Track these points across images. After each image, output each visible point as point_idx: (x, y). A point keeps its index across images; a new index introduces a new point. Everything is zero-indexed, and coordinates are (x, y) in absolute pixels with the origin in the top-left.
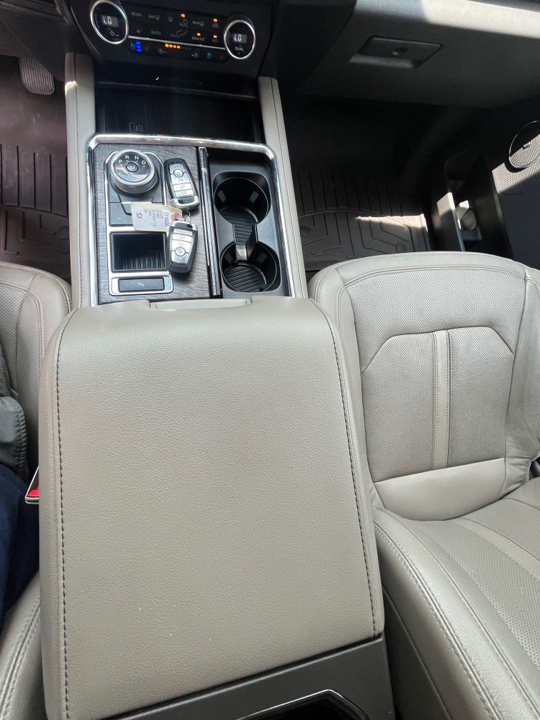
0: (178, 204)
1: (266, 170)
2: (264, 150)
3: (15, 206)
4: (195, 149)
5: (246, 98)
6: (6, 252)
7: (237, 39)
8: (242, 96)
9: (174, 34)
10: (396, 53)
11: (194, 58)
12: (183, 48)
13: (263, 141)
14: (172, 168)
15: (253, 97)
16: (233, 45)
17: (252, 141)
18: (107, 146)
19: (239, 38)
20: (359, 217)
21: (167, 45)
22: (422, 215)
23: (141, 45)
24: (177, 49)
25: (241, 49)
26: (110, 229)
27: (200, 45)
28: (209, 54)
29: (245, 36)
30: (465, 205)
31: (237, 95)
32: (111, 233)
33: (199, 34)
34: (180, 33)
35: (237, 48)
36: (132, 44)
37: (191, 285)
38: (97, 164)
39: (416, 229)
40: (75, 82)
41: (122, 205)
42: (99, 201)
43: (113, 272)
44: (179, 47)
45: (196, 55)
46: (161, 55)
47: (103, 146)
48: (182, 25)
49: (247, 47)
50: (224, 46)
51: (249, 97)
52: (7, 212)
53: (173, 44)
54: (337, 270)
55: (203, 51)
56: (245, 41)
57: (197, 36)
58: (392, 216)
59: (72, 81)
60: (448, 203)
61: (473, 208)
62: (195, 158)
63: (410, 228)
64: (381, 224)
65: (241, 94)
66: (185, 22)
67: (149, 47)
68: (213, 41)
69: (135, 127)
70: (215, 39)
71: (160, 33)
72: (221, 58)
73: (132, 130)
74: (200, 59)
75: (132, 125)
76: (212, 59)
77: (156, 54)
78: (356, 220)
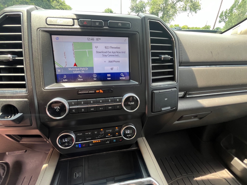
5: (133, 149)
8: (131, 149)
9: (98, 137)
10: (193, 118)
11: (107, 144)
13: (149, 176)
15: (136, 148)
16: (125, 135)
19: (128, 132)
21: (94, 142)
22: (226, 169)
23: (81, 145)
24: (99, 142)
27: (110, 138)
28: (114, 140)
29: (131, 131)
31: (129, 149)
34: (100, 136)
35: (128, 136)
36: (77, 145)
44: (100, 141)
45: (108, 142)
46: (91, 146)
48: (101, 133)
50: (121, 136)
53: (97, 141)
55: (111, 140)
57: (109, 135)
63: (225, 179)
66: (103, 132)
67: (85, 145)
68: (116, 135)
69: (77, 175)
70: (117, 134)
71: (90, 138)
72: (121, 140)
73: (75, 177)
74: (110, 143)
75: (75, 174)
76: (116, 142)
77: (89, 146)
78: (194, 180)
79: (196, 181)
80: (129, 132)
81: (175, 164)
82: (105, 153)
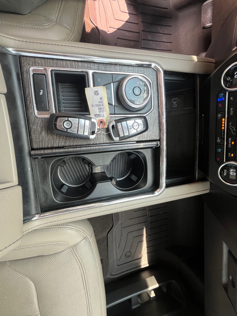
0: (111, 125)
1: (150, 188)
2: (162, 187)
3: (141, 46)
4: (158, 139)
5: (196, 173)
6: (116, 38)
7: (232, 171)
8: (197, 170)
9: (231, 125)
10: (231, 278)
11: (216, 139)
12: (223, 131)
13: (168, 186)
14: (140, 121)
15: (197, 177)
16: (227, 167)
17: (167, 178)
18: (155, 77)
20: (145, 229)
21: (223, 120)
23: (223, 101)
24: (222, 127)
25: (225, 174)
26: (90, 72)
27: (225, 143)
28: (220, 150)
30: (153, 295)
31: (197, 167)
32: (87, 73)
33: (233, 143)
34: (233, 129)
35: (225, 171)
36: (222, 94)
37: (43, 133)
38: (142, 69)
39: (140, 262)
40: (197, 60)
41: (111, 83)
42: (113, 67)
43: (51, 70)
44: (223, 128)
45: (219, 141)
46: (217, 115)
47: (155, 74)
49: (227, 178)
50: (226, 161)
51: (197, 175)
52: (139, 41)
53: (224, 124)
54: (85, 238)
55: (222, 145)
56: (231, 177)
57: (231, 142)
58: (147, 247)
59: (197, 59)
60: (152, 285)
61: (150, 300)
62: (152, 139)
63: (140, 258)
64: (142, 241)
65: (198, 170)
67: (222, 106)
68: (229, 154)
69: (175, 102)
70: (231, 155)
71: (231, 114)
72: (218, 159)
73: (173, 100)
74: (217, 144)
75: (177, 100)
76: (216, 153)
77: (217, 113)
78: (144, 227)
79: (143, 229)
80: (233, 174)
81: (159, 214)
82: (198, 135)
